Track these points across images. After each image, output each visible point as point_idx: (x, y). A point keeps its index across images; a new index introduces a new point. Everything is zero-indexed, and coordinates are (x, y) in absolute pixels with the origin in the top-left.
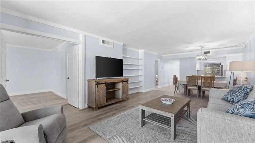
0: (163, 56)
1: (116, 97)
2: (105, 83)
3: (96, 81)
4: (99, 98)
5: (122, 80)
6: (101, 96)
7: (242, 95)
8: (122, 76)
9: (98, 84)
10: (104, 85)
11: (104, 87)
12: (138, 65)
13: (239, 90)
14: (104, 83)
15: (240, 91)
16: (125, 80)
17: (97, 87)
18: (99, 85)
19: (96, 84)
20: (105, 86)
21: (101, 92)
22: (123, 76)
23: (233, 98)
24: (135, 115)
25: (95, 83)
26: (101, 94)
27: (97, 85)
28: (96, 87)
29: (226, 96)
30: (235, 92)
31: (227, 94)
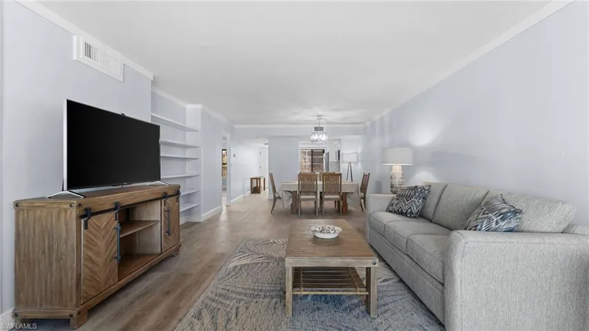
0: (236, 126)
1: (139, 250)
2: (115, 209)
3: (80, 205)
4: (91, 270)
5: (166, 193)
6: (100, 261)
7: (420, 201)
8: (159, 179)
9: (87, 214)
10: (112, 215)
11: (108, 222)
12: (186, 147)
13: (415, 193)
14: (113, 207)
15: (417, 194)
16: (170, 193)
17: (86, 227)
18: (93, 220)
19: (82, 217)
20: (114, 218)
21: (101, 244)
22: (161, 177)
23: (410, 208)
24: (240, 290)
25: (73, 213)
26: (98, 254)
27: (83, 221)
28: (79, 230)
29: (396, 205)
30: (409, 197)
31: (397, 202)
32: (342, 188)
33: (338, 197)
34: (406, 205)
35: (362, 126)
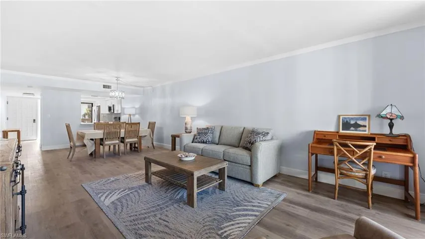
15: (210, 132)
23: (208, 139)
29: (199, 138)
30: (206, 134)
31: (199, 137)
32: (140, 133)
33: (136, 139)
34: (205, 138)
35: (142, 89)
